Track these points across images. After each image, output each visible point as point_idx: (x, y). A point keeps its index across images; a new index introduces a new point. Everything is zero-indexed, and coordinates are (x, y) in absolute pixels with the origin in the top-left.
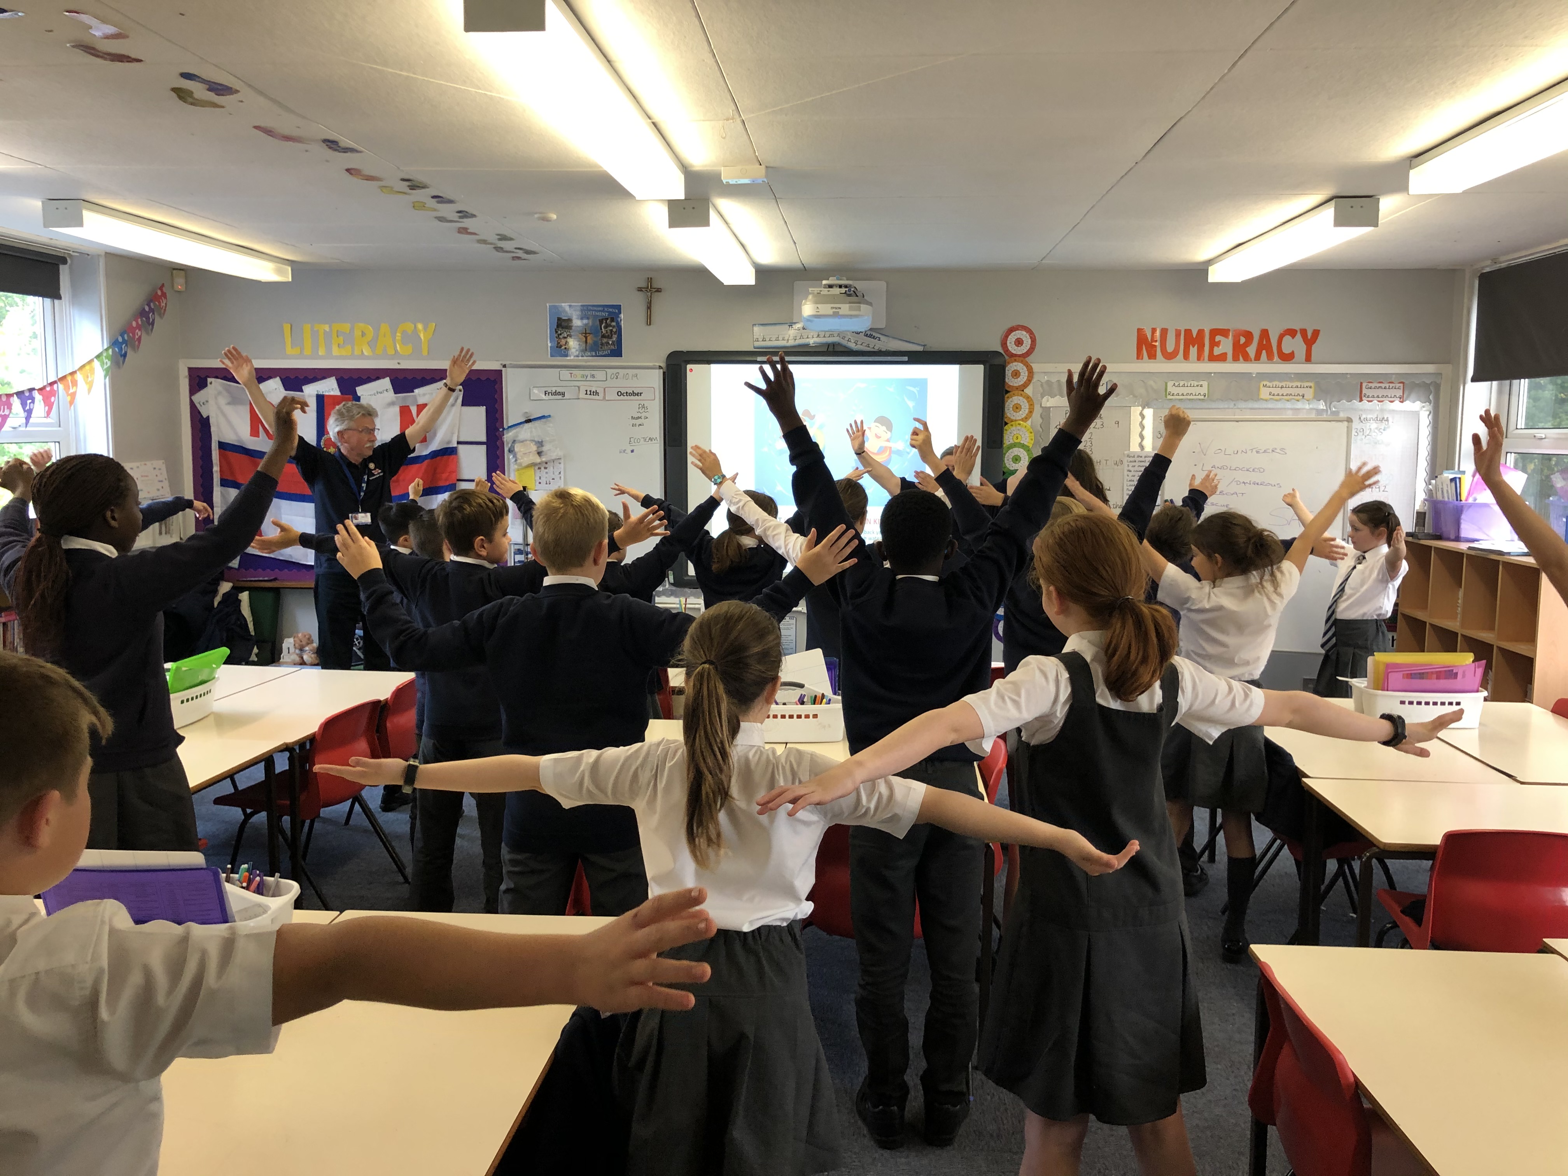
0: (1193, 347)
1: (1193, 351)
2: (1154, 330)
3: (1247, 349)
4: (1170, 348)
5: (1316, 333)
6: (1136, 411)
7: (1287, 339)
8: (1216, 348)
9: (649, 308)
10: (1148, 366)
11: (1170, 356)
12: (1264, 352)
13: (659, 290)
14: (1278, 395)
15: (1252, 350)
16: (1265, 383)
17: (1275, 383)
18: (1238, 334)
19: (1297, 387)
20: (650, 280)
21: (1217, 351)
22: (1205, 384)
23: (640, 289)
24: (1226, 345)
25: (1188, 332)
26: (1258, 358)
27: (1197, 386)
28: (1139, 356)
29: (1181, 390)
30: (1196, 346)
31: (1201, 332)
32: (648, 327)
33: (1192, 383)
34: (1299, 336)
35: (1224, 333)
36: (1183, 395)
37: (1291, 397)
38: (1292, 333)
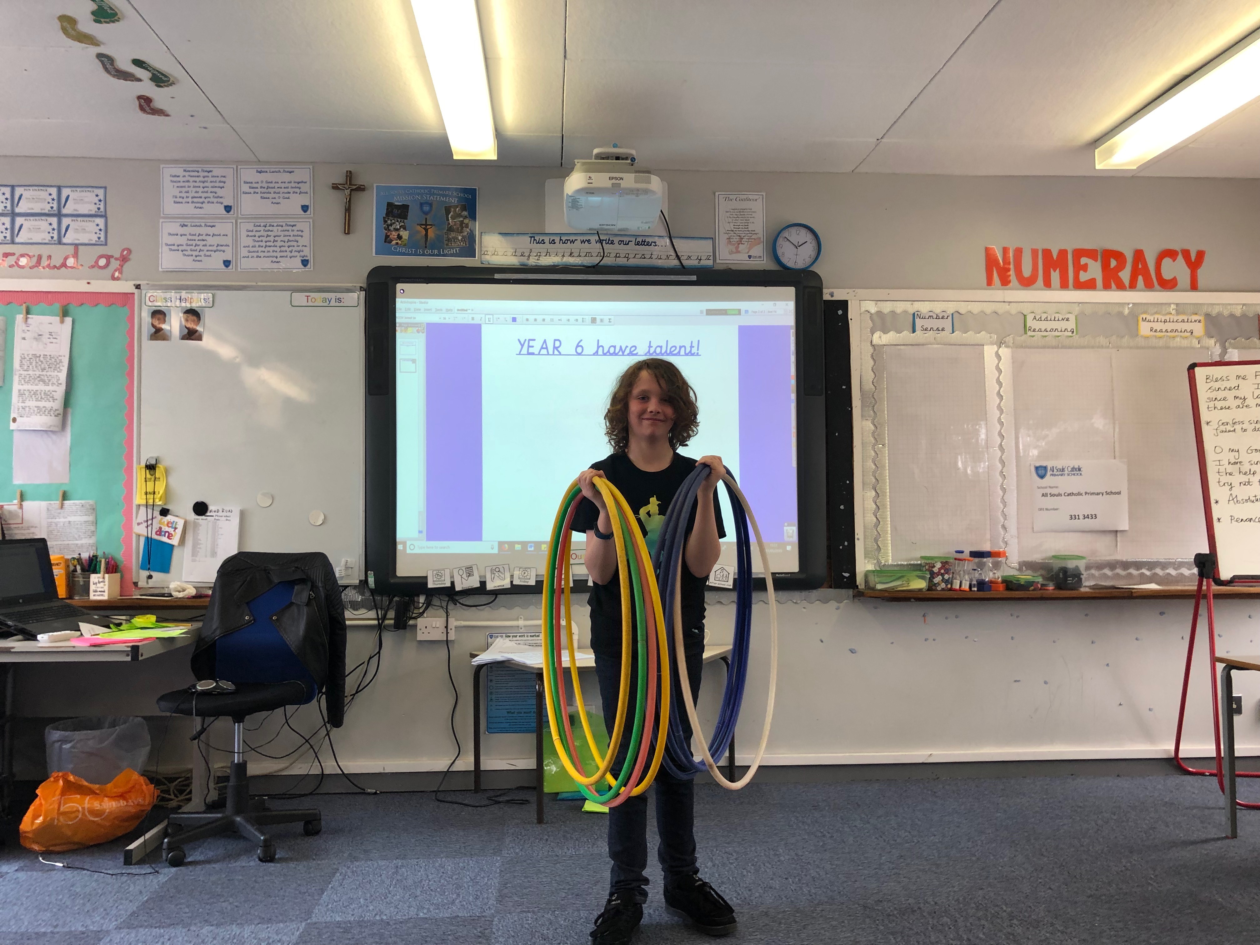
0: (1055, 271)
1: (1055, 276)
2: (1005, 250)
3: (1121, 274)
4: (1027, 271)
5: (1201, 255)
6: (989, 351)
7: (1167, 262)
8: (1082, 273)
9: (348, 210)
10: (999, 294)
11: (1027, 283)
12: (1140, 278)
13: (361, 189)
14: (1161, 331)
15: (1125, 275)
16: (1144, 316)
17: (1156, 316)
18: (1108, 255)
19: (1183, 321)
20: (350, 175)
21: (1084, 277)
22: (1072, 318)
23: (335, 187)
24: (1094, 270)
25: (1047, 253)
26: (1133, 286)
27: (1063, 319)
28: (990, 282)
29: (1043, 325)
30: (1058, 270)
31: (1063, 253)
32: (348, 236)
33: (1057, 315)
34: (1180, 258)
35: (1091, 254)
36: (1046, 330)
37: (1177, 333)
38: (1171, 254)
